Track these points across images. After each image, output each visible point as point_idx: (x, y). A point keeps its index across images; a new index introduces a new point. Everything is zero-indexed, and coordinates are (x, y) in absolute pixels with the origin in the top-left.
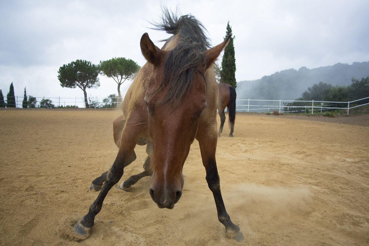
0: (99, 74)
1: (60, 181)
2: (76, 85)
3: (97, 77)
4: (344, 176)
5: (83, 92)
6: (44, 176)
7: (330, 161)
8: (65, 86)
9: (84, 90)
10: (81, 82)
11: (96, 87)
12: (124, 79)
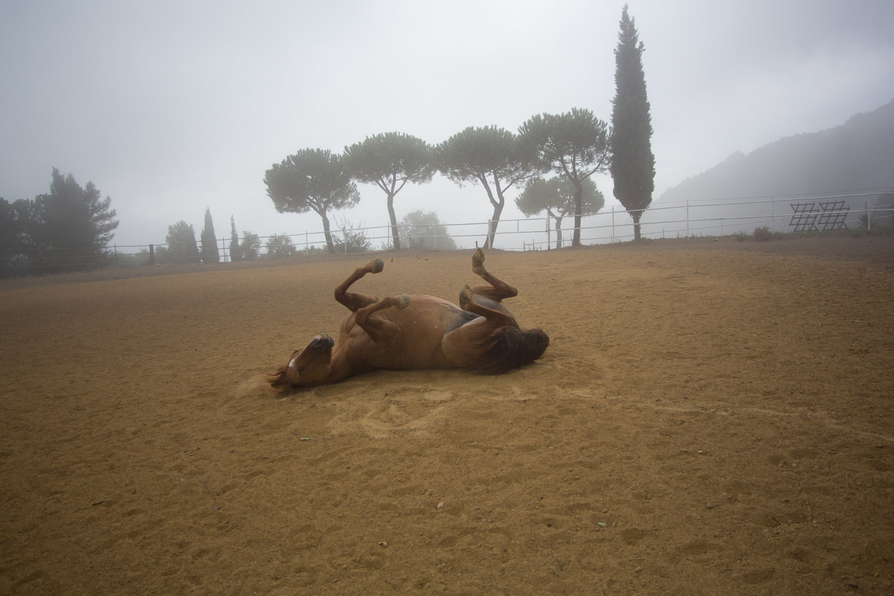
2: (307, 205)
3: (348, 183)
5: (321, 218)
8: (284, 209)
9: (322, 213)
11: (351, 203)
12: (401, 182)
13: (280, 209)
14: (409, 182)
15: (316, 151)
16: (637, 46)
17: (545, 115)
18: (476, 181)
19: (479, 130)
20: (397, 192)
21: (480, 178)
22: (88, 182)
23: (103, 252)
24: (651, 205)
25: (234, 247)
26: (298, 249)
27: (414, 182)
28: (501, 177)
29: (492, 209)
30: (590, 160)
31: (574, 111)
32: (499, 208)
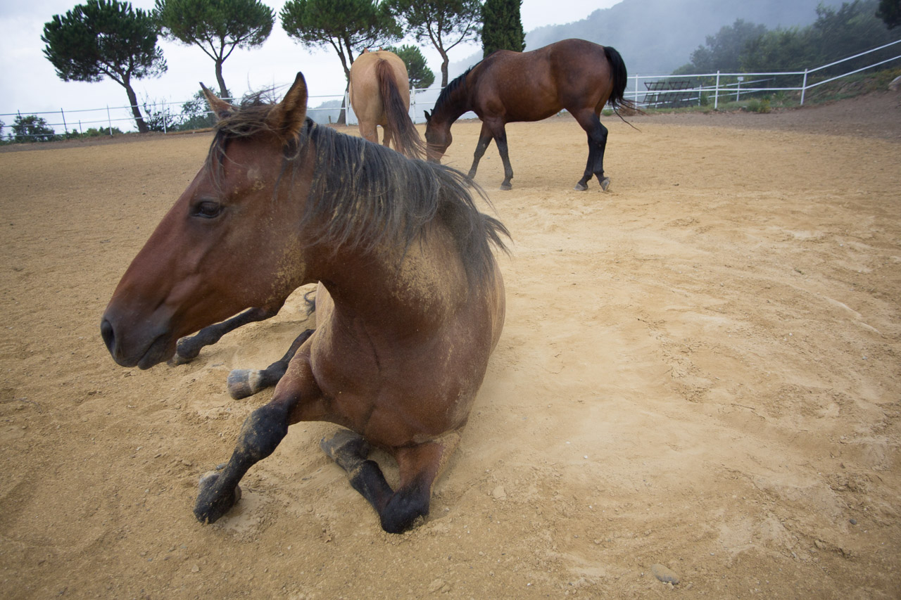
0: (159, 37)
1: (83, 364)
2: (101, 72)
3: (155, 44)
4: (789, 280)
5: (125, 89)
6: (41, 352)
7: (756, 242)
8: (71, 77)
9: (126, 84)
10: (113, 64)
11: (156, 72)
12: (229, 47)
13: (64, 77)
14: (237, 46)
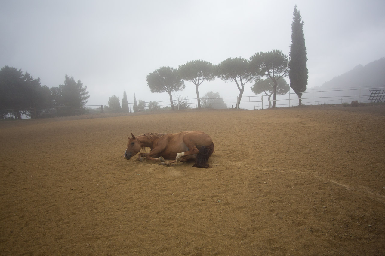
2: (163, 89)
3: (181, 80)
5: (169, 95)
11: (181, 89)
12: (202, 80)
13: (153, 91)
14: (205, 80)
15: (167, 67)
16: (301, 22)
17: (261, 53)
18: (232, 80)
19: (233, 59)
20: (200, 84)
21: (234, 79)
22: (78, 80)
23: (84, 108)
24: (306, 91)
25: (135, 106)
26: (161, 107)
27: (207, 80)
28: (243, 78)
29: (239, 92)
30: (281, 71)
31: (274, 51)
32: (242, 91)
